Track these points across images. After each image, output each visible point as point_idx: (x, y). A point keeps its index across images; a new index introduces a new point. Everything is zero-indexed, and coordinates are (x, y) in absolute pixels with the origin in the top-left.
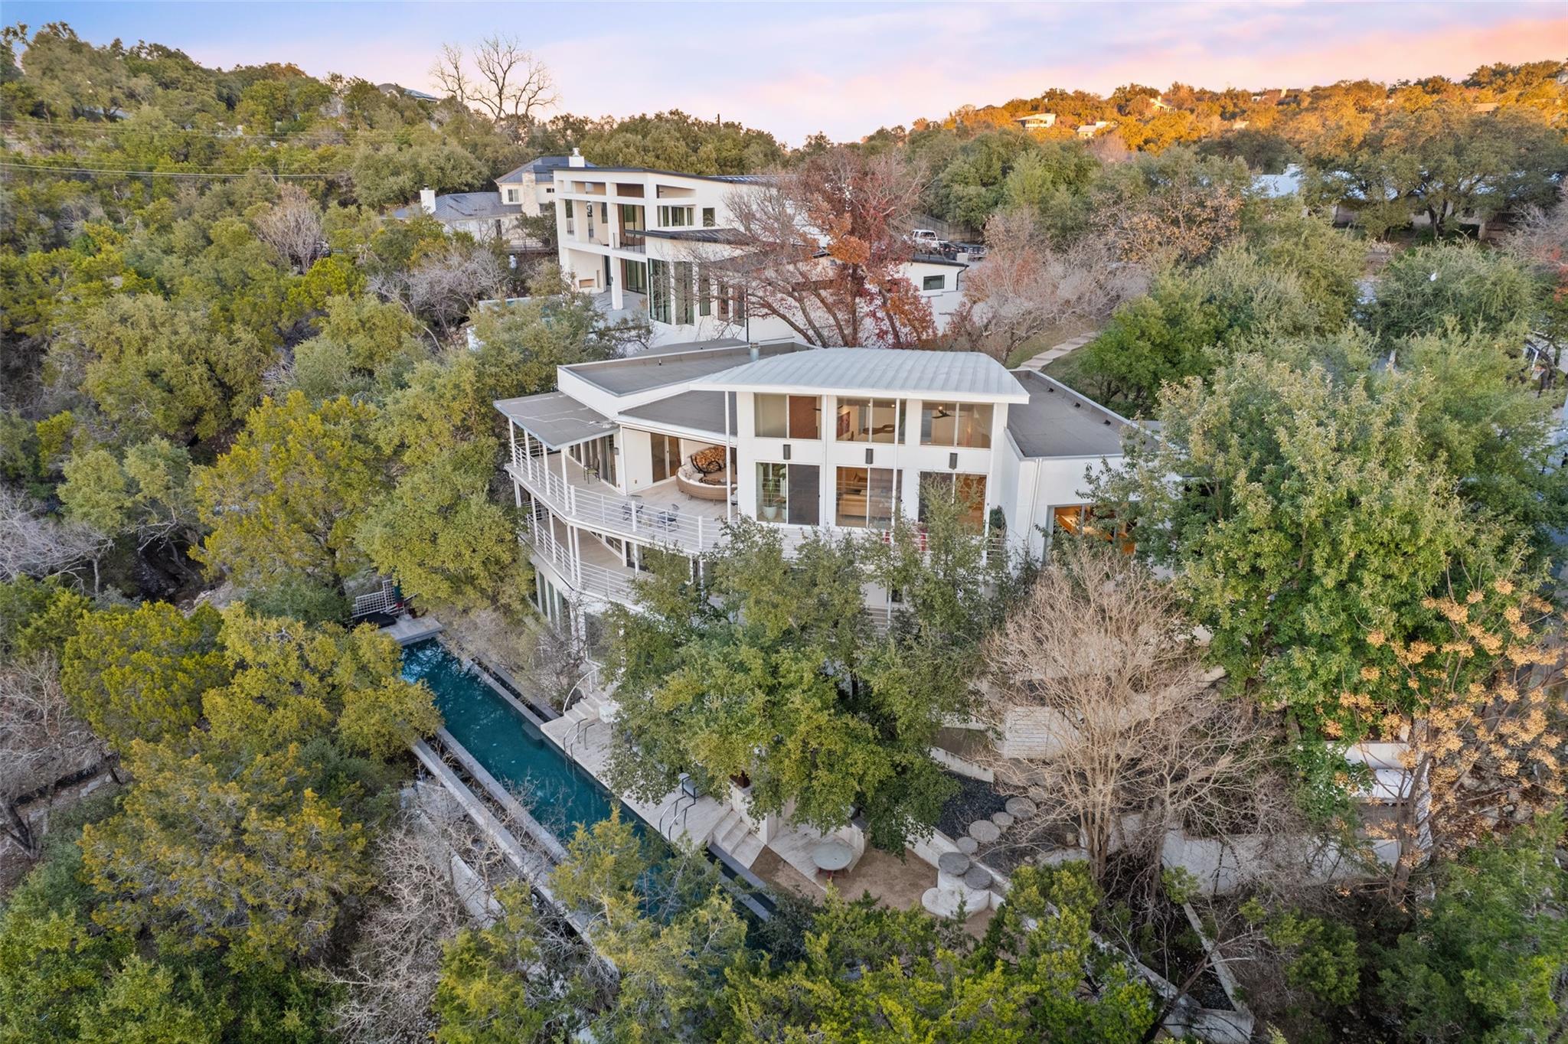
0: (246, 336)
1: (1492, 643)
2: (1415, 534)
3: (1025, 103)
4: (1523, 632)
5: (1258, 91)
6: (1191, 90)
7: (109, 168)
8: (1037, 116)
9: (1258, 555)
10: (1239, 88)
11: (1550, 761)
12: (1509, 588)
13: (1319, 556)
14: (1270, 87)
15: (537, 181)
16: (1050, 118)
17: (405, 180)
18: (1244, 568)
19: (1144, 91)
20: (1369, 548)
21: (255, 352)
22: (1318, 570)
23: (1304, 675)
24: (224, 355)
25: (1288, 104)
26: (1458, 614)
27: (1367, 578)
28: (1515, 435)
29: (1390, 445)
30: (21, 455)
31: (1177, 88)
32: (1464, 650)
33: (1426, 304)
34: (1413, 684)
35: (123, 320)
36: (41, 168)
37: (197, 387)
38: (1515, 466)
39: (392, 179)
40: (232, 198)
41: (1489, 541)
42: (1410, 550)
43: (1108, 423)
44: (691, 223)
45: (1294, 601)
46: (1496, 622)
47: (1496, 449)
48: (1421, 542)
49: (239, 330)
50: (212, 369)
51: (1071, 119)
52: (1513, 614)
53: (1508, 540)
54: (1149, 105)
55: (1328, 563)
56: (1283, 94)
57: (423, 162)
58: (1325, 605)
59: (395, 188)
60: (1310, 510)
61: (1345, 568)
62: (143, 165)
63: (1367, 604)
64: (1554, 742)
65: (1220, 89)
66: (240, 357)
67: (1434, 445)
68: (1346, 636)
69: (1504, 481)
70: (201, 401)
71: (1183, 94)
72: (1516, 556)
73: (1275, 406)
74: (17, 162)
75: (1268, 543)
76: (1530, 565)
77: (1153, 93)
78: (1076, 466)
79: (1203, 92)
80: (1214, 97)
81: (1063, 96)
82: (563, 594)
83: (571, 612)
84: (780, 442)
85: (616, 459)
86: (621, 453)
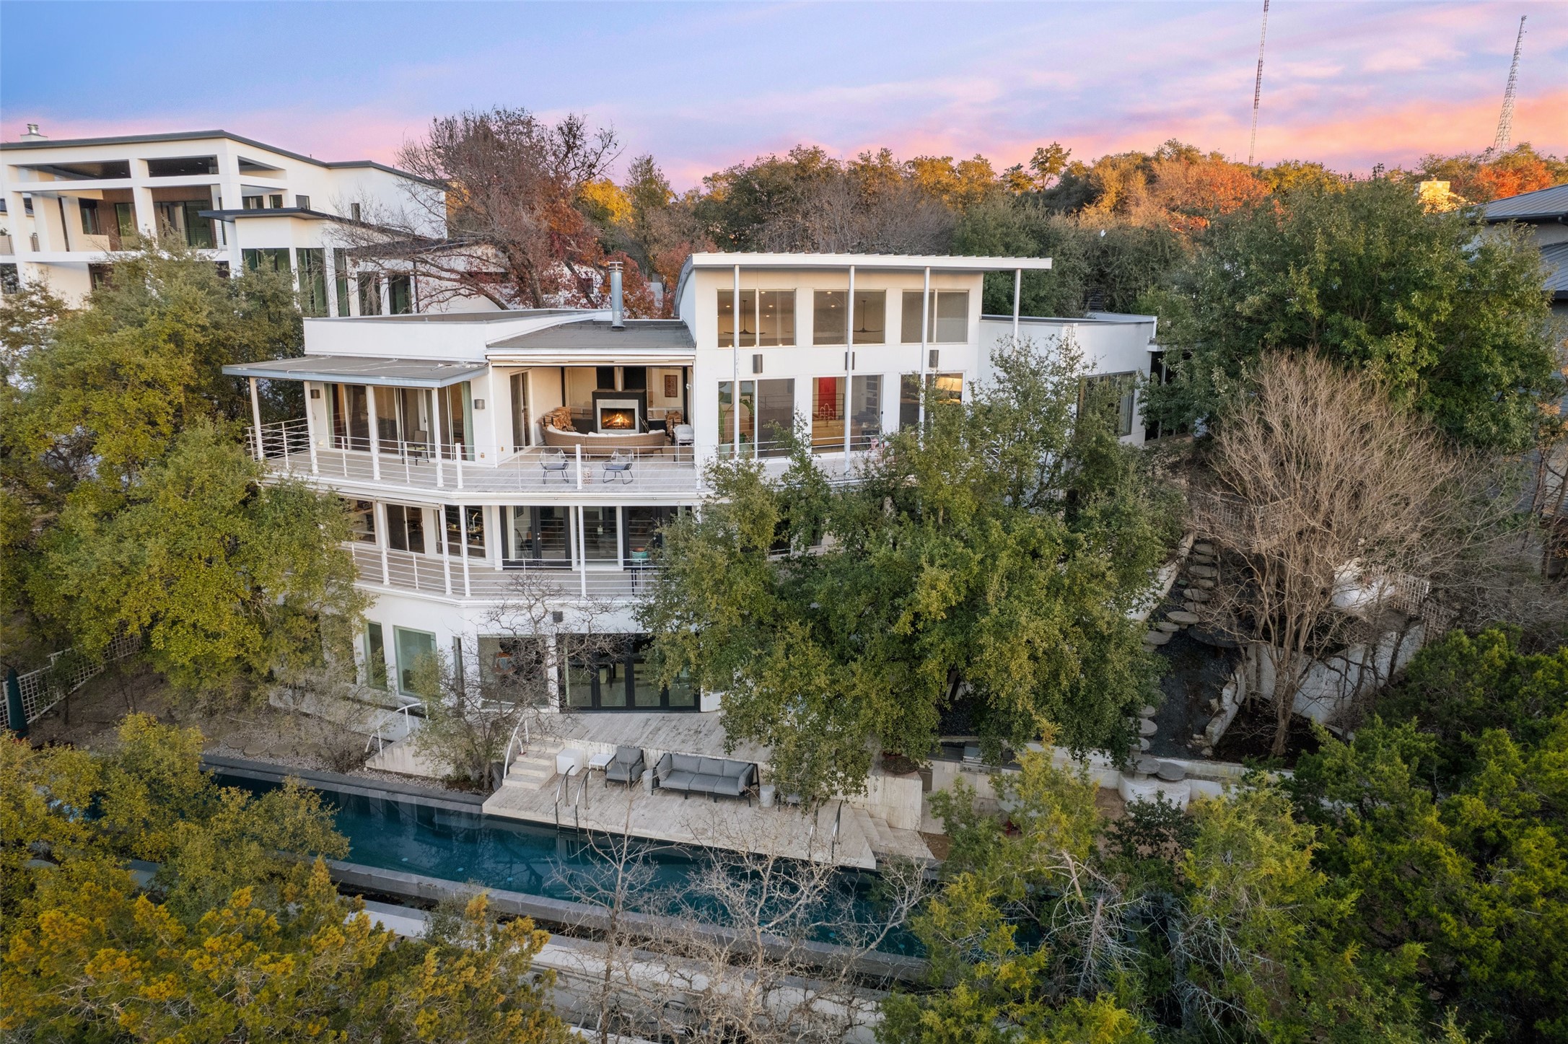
82: (415, 626)
83: (443, 645)
84: (749, 352)
85: (477, 415)
86: (490, 405)
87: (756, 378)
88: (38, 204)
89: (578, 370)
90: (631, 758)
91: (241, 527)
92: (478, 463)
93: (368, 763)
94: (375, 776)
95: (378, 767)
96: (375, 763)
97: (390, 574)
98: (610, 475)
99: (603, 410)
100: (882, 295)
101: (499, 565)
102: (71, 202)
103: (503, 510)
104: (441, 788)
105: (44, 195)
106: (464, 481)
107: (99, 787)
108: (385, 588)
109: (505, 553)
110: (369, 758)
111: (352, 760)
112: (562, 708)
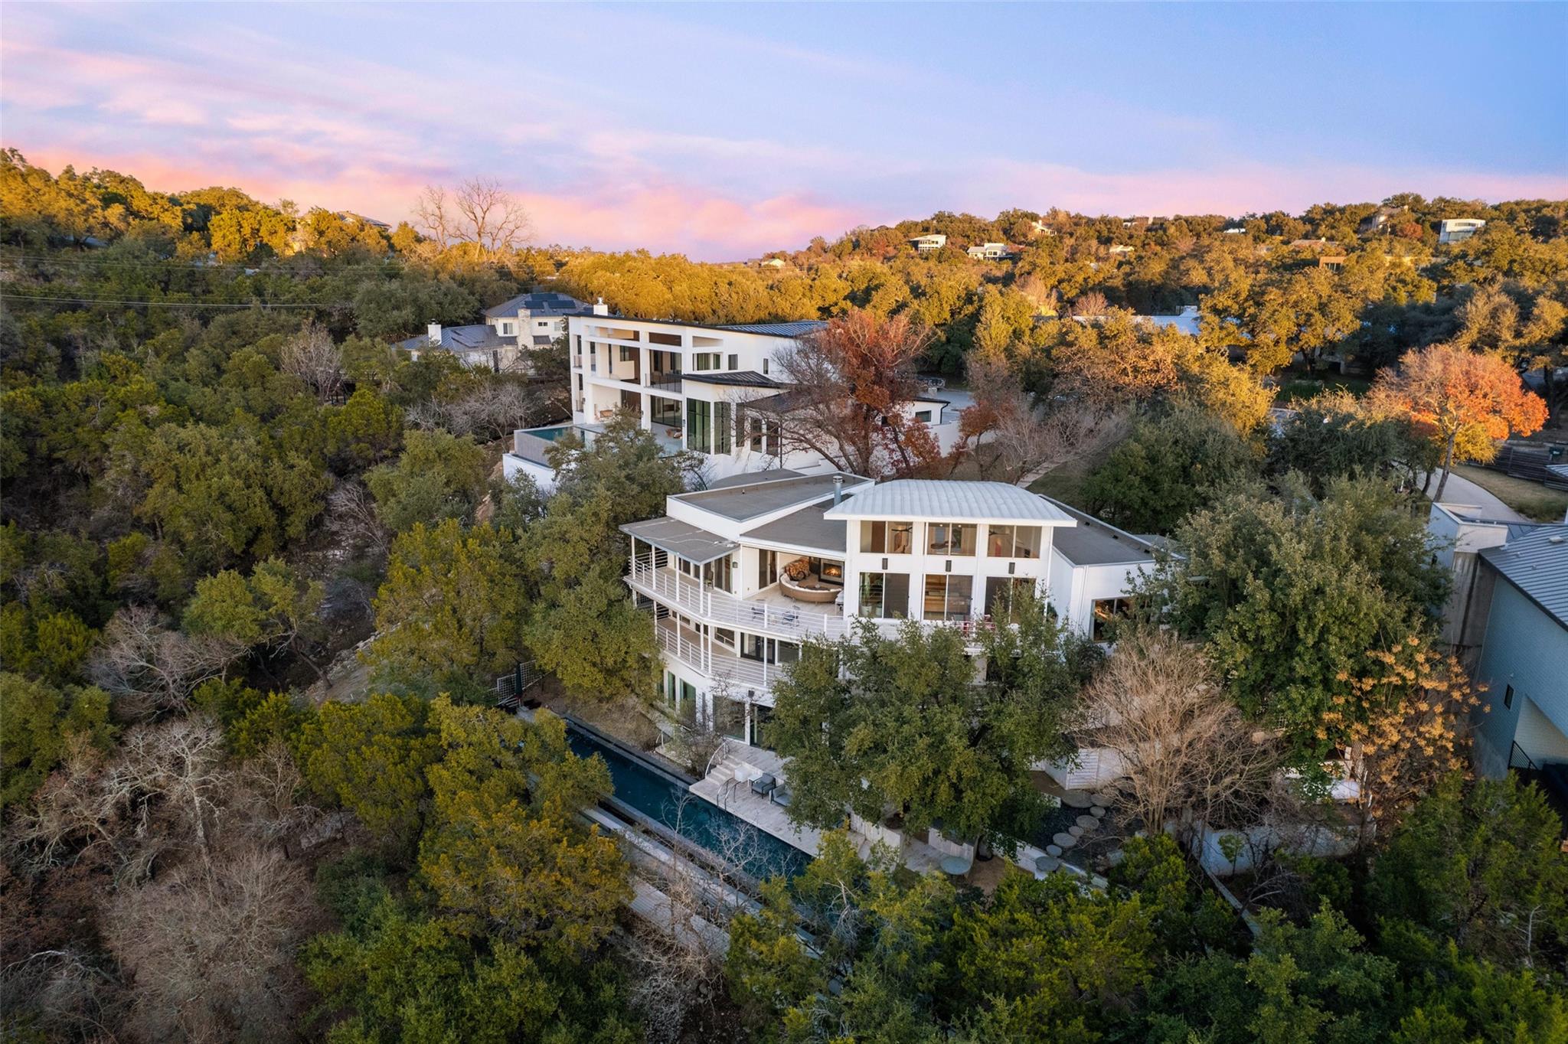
0: (302, 463)
1: (1410, 675)
2: (1358, 610)
3: (917, 224)
4: (1426, 669)
5: (1128, 217)
6: (1068, 215)
7: (105, 298)
8: (929, 237)
9: (1259, 628)
10: (1111, 216)
11: (1450, 745)
12: (1416, 642)
13: (1301, 627)
14: (1138, 215)
15: (532, 315)
16: (941, 239)
17: (407, 314)
18: (1251, 636)
19: (1026, 215)
20: (1331, 621)
21: (308, 477)
22: (1302, 636)
23: (1298, 703)
24: (280, 479)
25: (1156, 230)
26: (1389, 659)
27: (1332, 639)
28: (1403, 543)
29: (1334, 552)
30: (91, 574)
31: (1055, 213)
32: (1394, 679)
33: (1323, 441)
34: (1366, 705)
35: (180, 449)
36: (36, 299)
37: (258, 509)
38: (1405, 564)
39: (395, 313)
40: (236, 328)
41: (1399, 614)
42: (1355, 620)
43: (1116, 537)
44: (717, 366)
45: (1283, 657)
46: (1410, 663)
47: (1395, 553)
48: (1362, 615)
49: (293, 457)
50: (269, 493)
51: (960, 240)
52: (1420, 658)
53: (1410, 613)
54: (1031, 228)
55: (1306, 630)
56: (1150, 221)
57: (423, 296)
58: (1306, 658)
59: (400, 321)
60: (1296, 596)
61: (1316, 632)
62: (136, 296)
63: (1333, 655)
64: (1451, 735)
65: (1095, 215)
66: (296, 481)
67: (1359, 552)
68: (1320, 677)
69: (1401, 575)
70: (262, 522)
71: (1061, 218)
72: (1417, 622)
73: (1261, 530)
74: (12, 292)
75: (1268, 619)
76: (1426, 628)
77: (1034, 217)
78: (1119, 571)
79: (1079, 217)
80: (1090, 222)
81: (951, 218)
82: (688, 682)
83: (698, 692)
84: (880, 556)
85: (733, 571)
86: (740, 565)
87: (884, 572)
90: (768, 781)
91: (599, 627)
92: (733, 596)
93: (656, 749)
94: (657, 757)
96: (659, 751)
97: (681, 651)
98: (786, 620)
99: (825, 565)
101: (739, 654)
102: (616, 347)
103: (742, 635)
108: (678, 658)
109: (742, 649)
110: (656, 746)
111: (651, 746)
112: (752, 743)
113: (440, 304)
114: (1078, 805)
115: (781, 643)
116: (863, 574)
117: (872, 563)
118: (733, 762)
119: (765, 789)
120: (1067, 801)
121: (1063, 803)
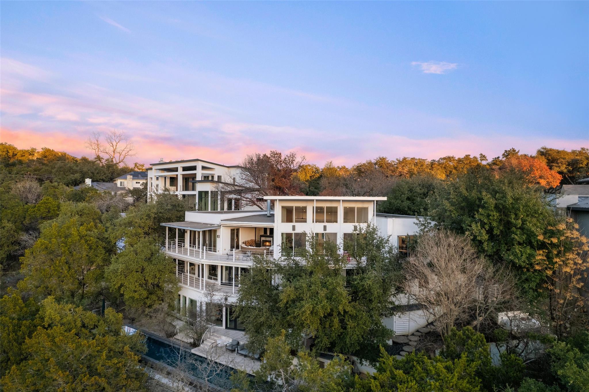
15: (133, 179)
17: (77, 176)
49: (5, 223)
57: (85, 170)
59: (74, 178)
66: (5, 234)
82: (193, 298)
83: (198, 304)
84: (291, 224)
85: (218, 239)
86: (221, 237)
87: (293, 232)
88: (160, 179)
89: (260, 228)
90: (235, 343)
92: (217, 253)
93: (175, 337)
94: (175, 340)
95: (177, 338)
96: (176, 337)
97: (190, 283)
98: (245, 259)
99: (263, 240)
100: (336, 208)
101: (220, 283)
102: (168, 178)
103: (222, 267)
104: (189, 345)
105: (161, 176)
106: (206, 257)
107: (96, 324)
108: (188, 286)
109: (222, 280)
110: (175, 335)
111: (171, 335)
112: (226, 327)
113: (93, 173)
114: (402, 342)
115: (242, 269)
116: (282, 234)
117: (287, 228)
118: (216, 336)
119: (234, 348)
120: (395, 340)
121: (394, 342)
